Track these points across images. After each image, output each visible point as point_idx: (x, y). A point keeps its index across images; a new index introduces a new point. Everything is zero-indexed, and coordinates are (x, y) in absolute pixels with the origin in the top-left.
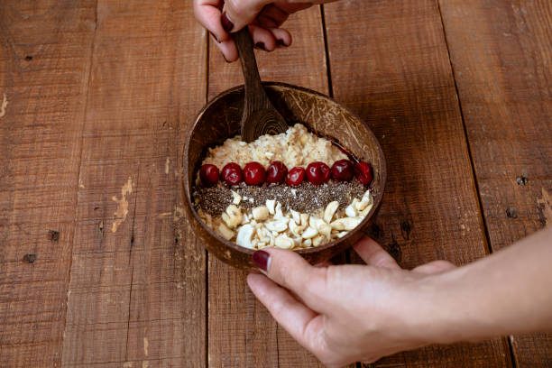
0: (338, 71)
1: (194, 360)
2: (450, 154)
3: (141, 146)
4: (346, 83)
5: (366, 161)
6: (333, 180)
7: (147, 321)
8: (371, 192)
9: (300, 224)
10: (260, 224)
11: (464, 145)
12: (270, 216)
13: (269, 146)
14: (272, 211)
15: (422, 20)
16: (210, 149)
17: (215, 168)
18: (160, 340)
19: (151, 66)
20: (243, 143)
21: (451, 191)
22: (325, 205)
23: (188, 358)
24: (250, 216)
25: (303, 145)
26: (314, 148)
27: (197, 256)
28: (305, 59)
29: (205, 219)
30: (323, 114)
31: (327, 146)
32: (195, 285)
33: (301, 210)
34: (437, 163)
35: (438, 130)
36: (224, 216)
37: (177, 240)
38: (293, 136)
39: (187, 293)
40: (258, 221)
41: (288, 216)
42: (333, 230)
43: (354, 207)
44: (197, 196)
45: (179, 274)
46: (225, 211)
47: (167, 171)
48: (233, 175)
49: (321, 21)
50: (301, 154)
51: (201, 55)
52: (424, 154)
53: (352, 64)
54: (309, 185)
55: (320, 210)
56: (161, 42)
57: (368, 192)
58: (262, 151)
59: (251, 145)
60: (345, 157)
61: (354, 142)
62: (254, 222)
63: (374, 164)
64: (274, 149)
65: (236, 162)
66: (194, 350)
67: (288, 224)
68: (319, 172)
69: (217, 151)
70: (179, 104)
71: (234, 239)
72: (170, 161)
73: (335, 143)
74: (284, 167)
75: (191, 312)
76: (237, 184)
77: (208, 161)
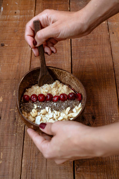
0: (74, 63)
1: (17, 161)
2: (110, 93)
3: (6, 85)
4: (77, 67)
5: (80, 93)
6: (69, 100)
7: (3, 146)
8: (81, 104)
9: (57, 115)
10: (43, 116)
11: (115, 90)
12: (47, 112)
13: (47, 88)
14: (48, 111)
15: (104, 47)
16: (27, 89)
17: (28, 96)
18: (7, 153)
19: (12, 59)
20: (38, 87)
21: (110, 106)
22: (66, 108)
23: (16, 160)
24: (40, 113)
25: (59, 88)
26: (62, 89)
27: (22, 125)
28: (64, 58)
29: (25, 114)
30: (65, 77)
31: (66, 88)
32: (20, 135)
33: (57, 110)
34: (106, 96)
35: (107, 85)
36: (31, 113)
37: (15, 119)
38: (55, 85)
39: (17, 137)
40: (43, 115)
41: (53, 112)
42: (68, 117)
43: (76, 109)
44: (22, 106)
45: (15, 130)
46: (31, 111)
47: (14, 95)
48: (34, 98)
49: (70, 45)
50: (58, 91)
51: (29, 55)
52: (101, 93)
53: (79, 61)
54: (60, 101)
55: (64, 110)
56: (16, 51)
57: (80, 104)
58: (44, 90)
59: (41, 88)
60: (73, 91)
61: (76, 86)
62: (41, 115)
63: (82, 94)
64: (48, 89)
65: (35, 94)
66: (18, 157)
67: (53, 115)
68: (64, 97)
69: (29, 90)
70: (20, 72)
71: (34, 121)
72: (16, 91)
73: (70, 87)
74: (52, 95)
75: (18, 144)
76: (36, 101)
77: (26, 93)
